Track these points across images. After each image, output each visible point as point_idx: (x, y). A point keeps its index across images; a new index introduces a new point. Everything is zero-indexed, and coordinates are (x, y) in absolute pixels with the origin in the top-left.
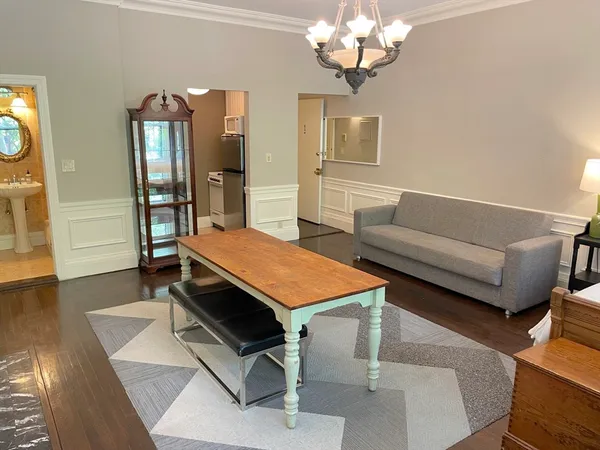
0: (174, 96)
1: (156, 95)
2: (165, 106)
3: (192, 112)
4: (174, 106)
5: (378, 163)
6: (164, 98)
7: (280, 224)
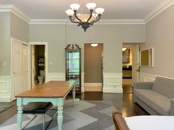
0: (76, 45)
1: (70, 45)
2: (73, 47)
3: (80, 49)
4: (75, 47)
5: (153, 66)
6: (73, 46)
7: (115, 86)
